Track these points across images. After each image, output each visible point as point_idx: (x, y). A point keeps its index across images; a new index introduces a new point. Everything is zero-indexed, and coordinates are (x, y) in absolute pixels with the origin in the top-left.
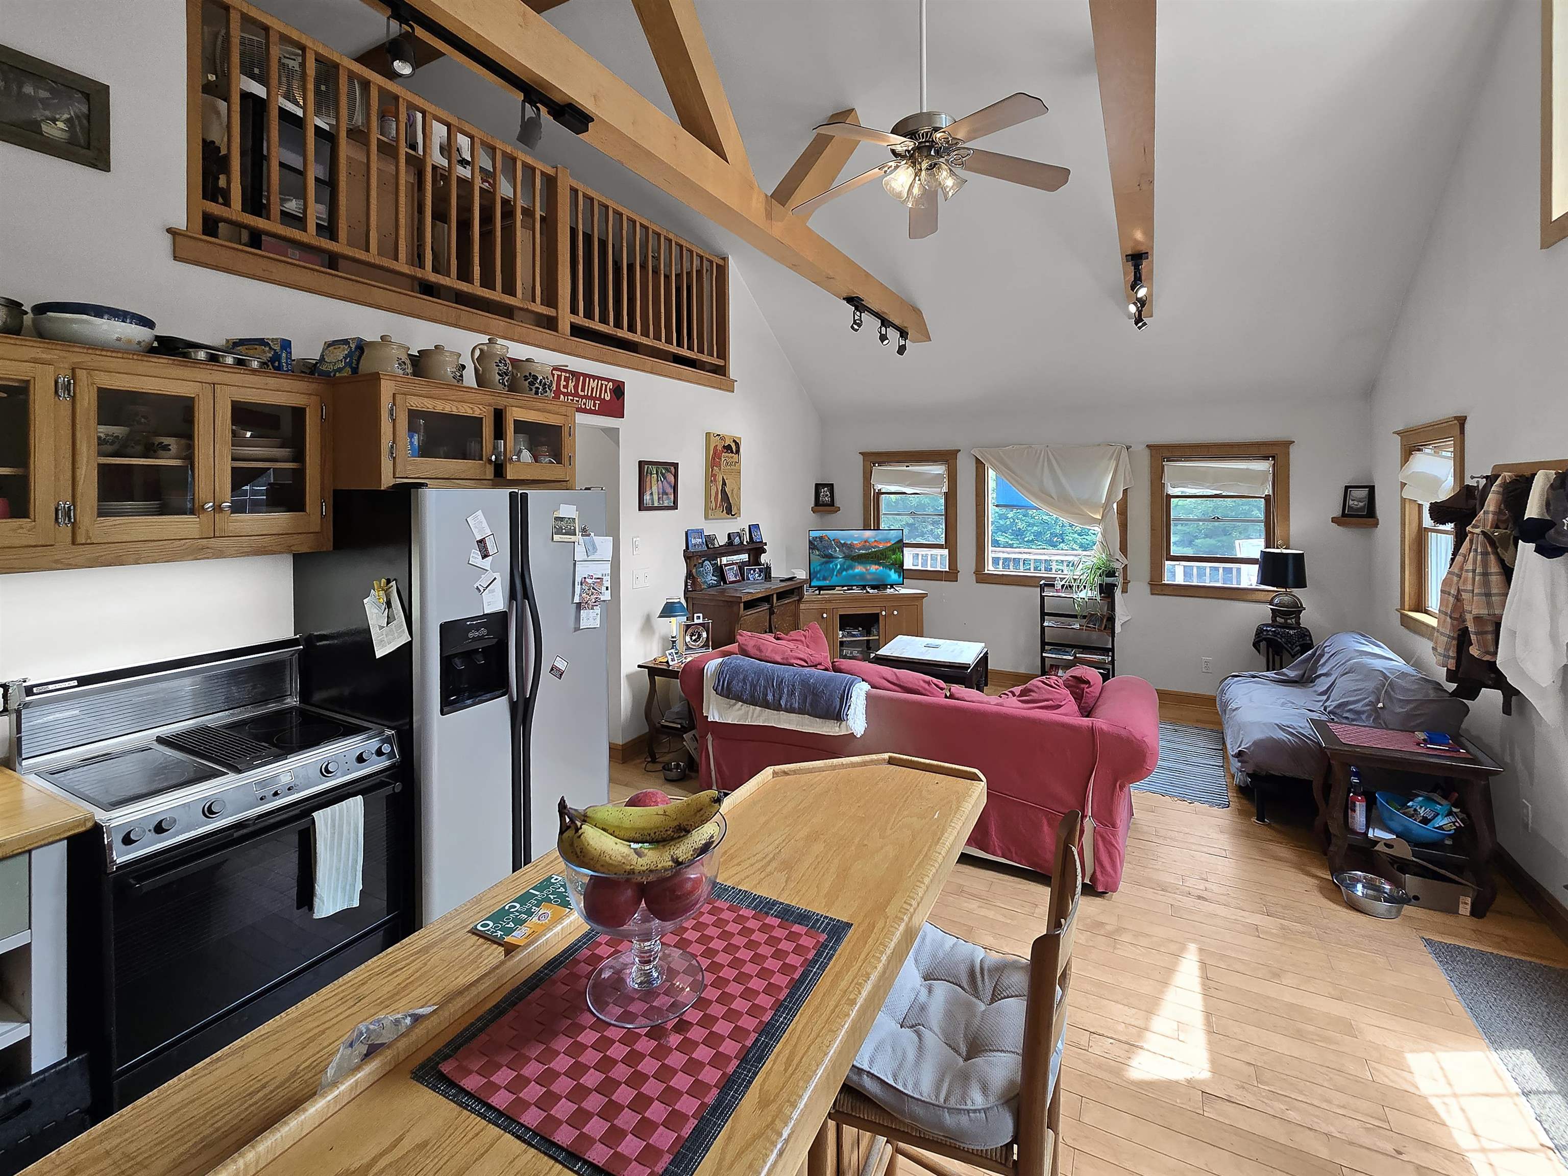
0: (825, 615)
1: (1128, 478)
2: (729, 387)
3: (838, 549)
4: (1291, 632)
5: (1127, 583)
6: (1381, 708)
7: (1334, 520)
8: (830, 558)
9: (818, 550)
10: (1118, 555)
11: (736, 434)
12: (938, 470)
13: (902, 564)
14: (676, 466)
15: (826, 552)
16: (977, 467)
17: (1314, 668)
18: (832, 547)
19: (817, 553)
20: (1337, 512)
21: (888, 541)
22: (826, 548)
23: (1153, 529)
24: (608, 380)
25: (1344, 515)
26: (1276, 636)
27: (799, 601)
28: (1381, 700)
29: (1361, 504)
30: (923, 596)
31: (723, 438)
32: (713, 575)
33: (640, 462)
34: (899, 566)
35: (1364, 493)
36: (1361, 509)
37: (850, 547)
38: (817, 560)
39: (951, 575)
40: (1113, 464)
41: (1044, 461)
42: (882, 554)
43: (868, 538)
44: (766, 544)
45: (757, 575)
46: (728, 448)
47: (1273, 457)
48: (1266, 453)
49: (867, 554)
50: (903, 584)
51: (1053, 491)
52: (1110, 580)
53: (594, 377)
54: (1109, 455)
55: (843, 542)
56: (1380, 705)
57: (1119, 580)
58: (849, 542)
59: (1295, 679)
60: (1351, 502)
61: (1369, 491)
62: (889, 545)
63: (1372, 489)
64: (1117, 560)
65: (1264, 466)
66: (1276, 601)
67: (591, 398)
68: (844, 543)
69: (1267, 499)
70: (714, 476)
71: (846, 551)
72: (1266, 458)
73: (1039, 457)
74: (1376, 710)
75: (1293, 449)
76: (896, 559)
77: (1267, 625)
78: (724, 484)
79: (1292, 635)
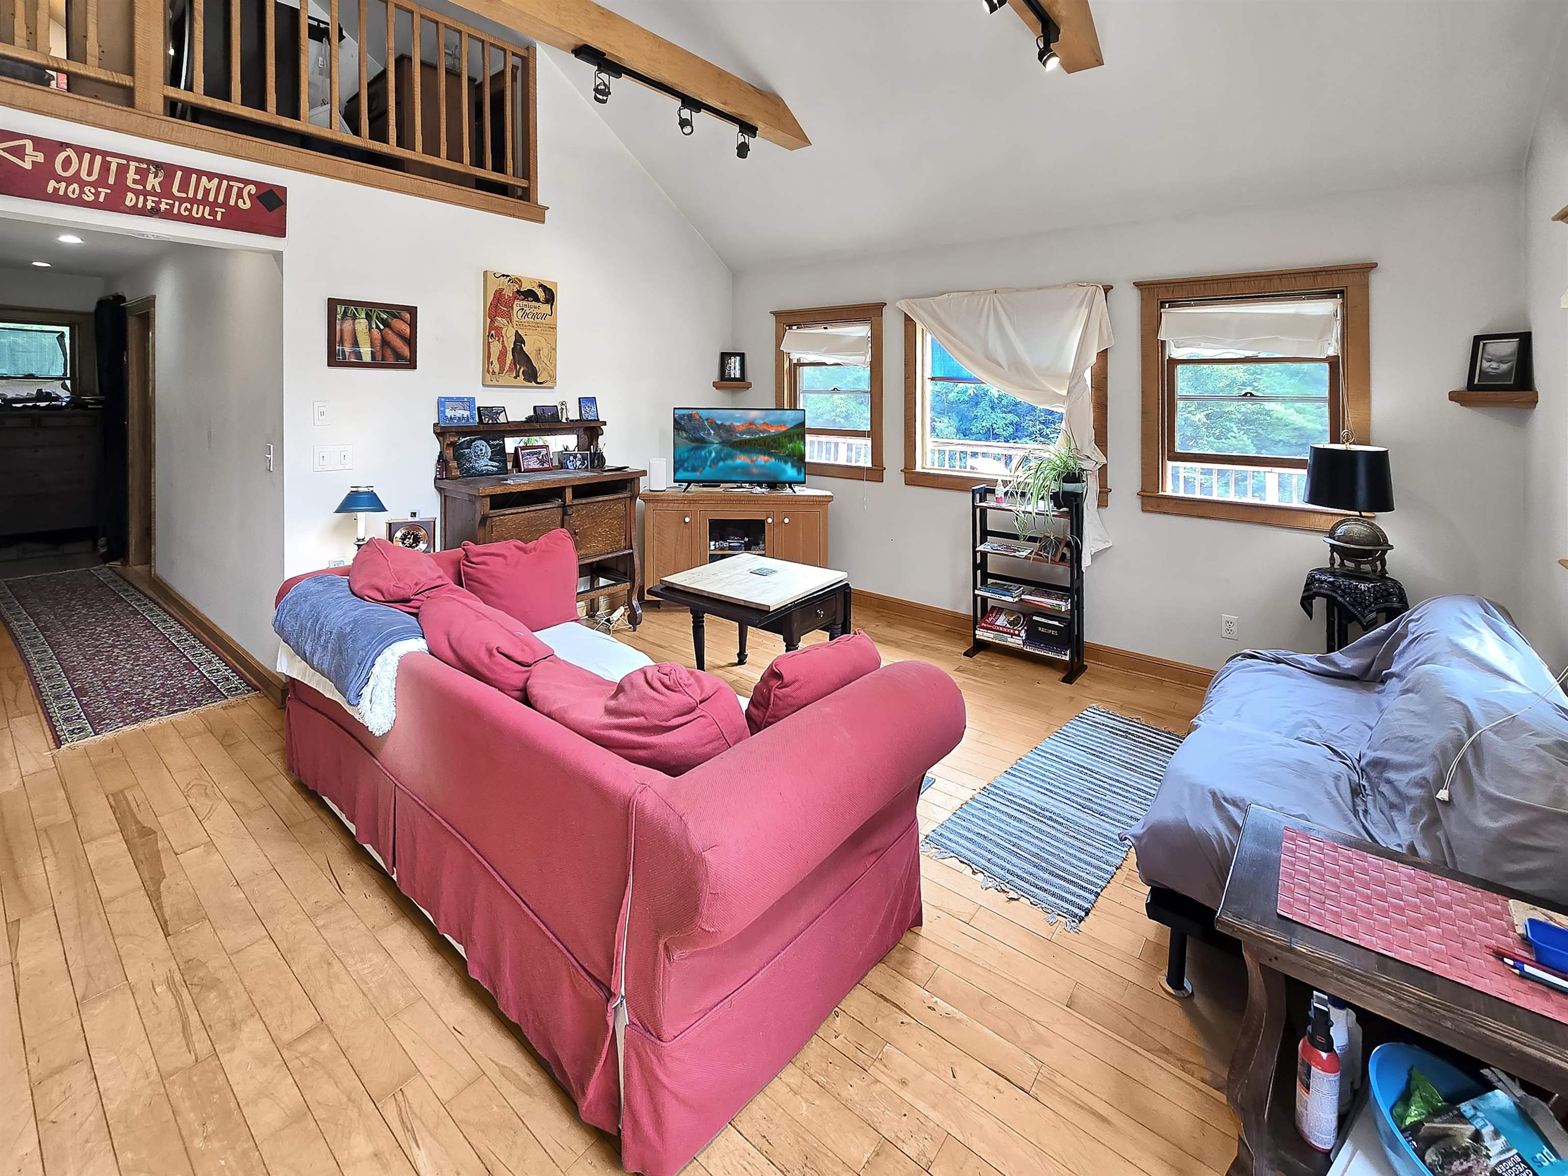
0: (687, 520)
1: (1106, 334)
2: (538, 215)
3: (712, 432)
4: (1363, 586)
5: (1107, 493)
6: (1443, 802)
7: (1454, 396)
8: (702, 443)
9: (686, 432)
10: (1089, 448)
11: (547, 278)
12: (861, 331)
13: (802, 457)
14: (413, 311)
15: (697, 435)
16: (905, 326)
17: (1388, 659)
18: (704, 429)
19: (685, 435)
20: (1459, 382)
21: (782, 423)
22: (696, 429)
23: (1144, 412)
24: (247, 182)
25: (1471, 386)
26: (1335, 591)
27: (633, 498)
28: (1447, 782)
29: (1504, 367)
30: (828, 499)
31: (517, 281)
32: (490, 460)
33: (330, 300)
34: (799, 460)
35: (1509, 347)
36: (1506, 375)
37: (730, 429)
38: (687, 445)
39: (875, 473)
40: (1084, 312)
41: (988, 317)
42: (774, 441)
43: (755, 419)
44: (604, 423)
45: (578, 463)
46: (530, 295)
47: (1342, 292)
48: (1329, 285)
49: (753, 440)
50: (805, 483)
51: (1001, 357)
52: (1070, 487)
53: (211, 176)
54: (1078, 301)
55: (719, 422)
56: (1443, 794)
57: (1090, 489)
58: (728, 423)
59: (1351, 673)
60: (1486, 364)
61: (1520, 343)
62: (784, 429)
63: (1525, 340)
64: (1088, 457)
65: (1327, 307)
66: (1340, 531)
67: (204, 201)
68: (722, 425)
69: (1333, 362)
70: (499, 330)
71: (724, 435)
72: (1331, 294)
73: (982, 309)
74: (1432, 803)
75: (1376, 281)
76: (793, 450)
77: (1321, 571)
78: (519, 340)
79: (1363, 593)
